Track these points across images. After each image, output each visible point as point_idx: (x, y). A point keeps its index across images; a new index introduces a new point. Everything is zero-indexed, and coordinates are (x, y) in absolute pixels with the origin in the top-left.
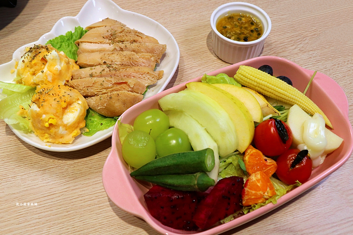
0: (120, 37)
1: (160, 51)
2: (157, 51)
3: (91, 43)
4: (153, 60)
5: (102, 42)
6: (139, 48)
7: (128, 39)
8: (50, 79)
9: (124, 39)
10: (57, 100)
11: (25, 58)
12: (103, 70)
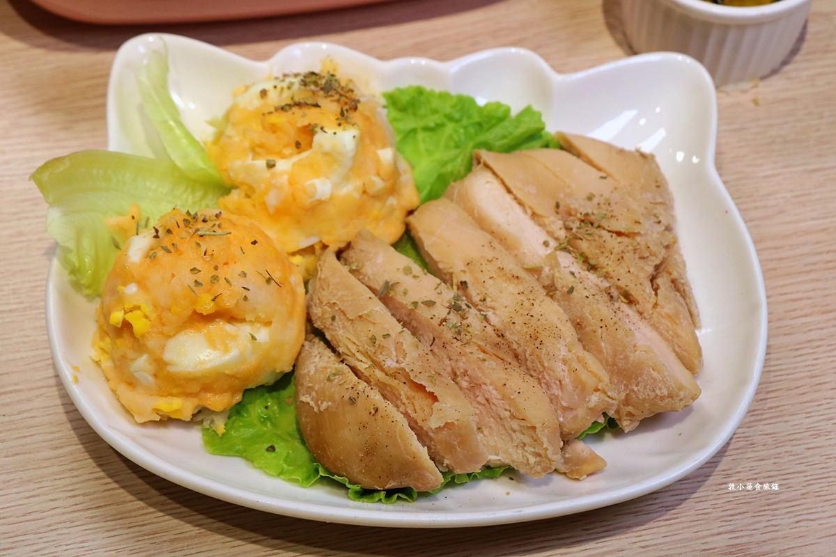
0: (601, 247)
1: (653, 395)
2: (645, 388)
3: (509, 191)
4: (592, 404)
5: (542, 216)
6: (600, 330)
7: (612, 274)
8: (272, 200)
9: (602, 261)
10: (201, 277)
11: (275, 87)
12: (430, 304)
